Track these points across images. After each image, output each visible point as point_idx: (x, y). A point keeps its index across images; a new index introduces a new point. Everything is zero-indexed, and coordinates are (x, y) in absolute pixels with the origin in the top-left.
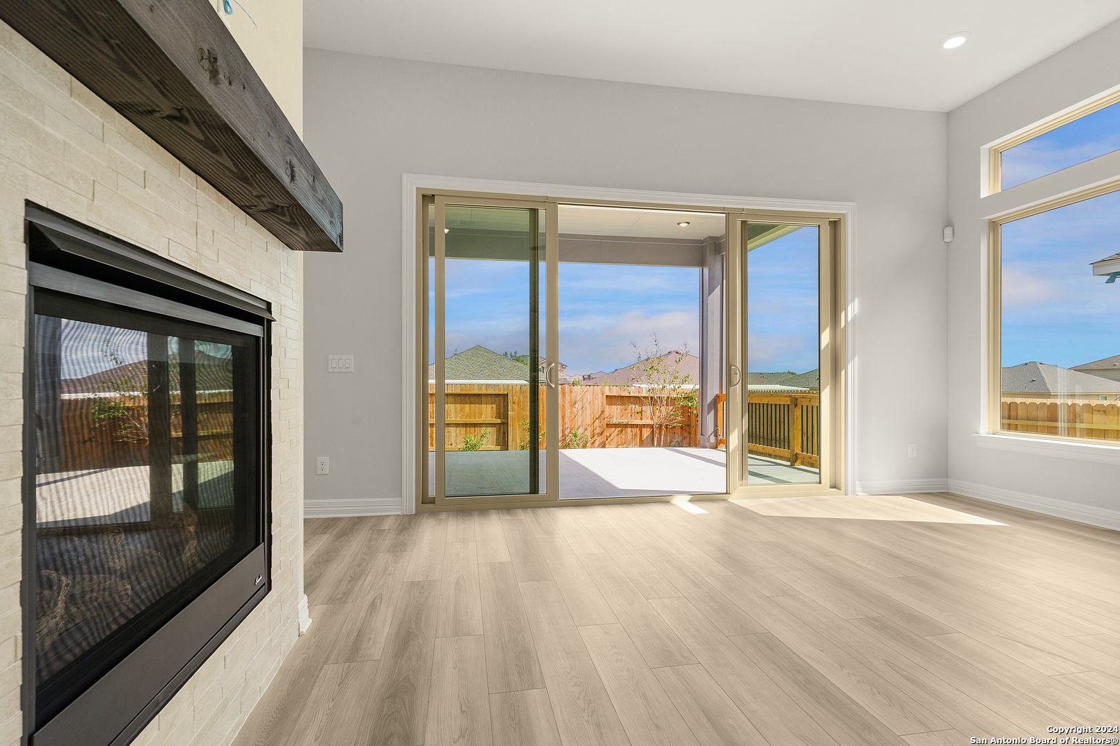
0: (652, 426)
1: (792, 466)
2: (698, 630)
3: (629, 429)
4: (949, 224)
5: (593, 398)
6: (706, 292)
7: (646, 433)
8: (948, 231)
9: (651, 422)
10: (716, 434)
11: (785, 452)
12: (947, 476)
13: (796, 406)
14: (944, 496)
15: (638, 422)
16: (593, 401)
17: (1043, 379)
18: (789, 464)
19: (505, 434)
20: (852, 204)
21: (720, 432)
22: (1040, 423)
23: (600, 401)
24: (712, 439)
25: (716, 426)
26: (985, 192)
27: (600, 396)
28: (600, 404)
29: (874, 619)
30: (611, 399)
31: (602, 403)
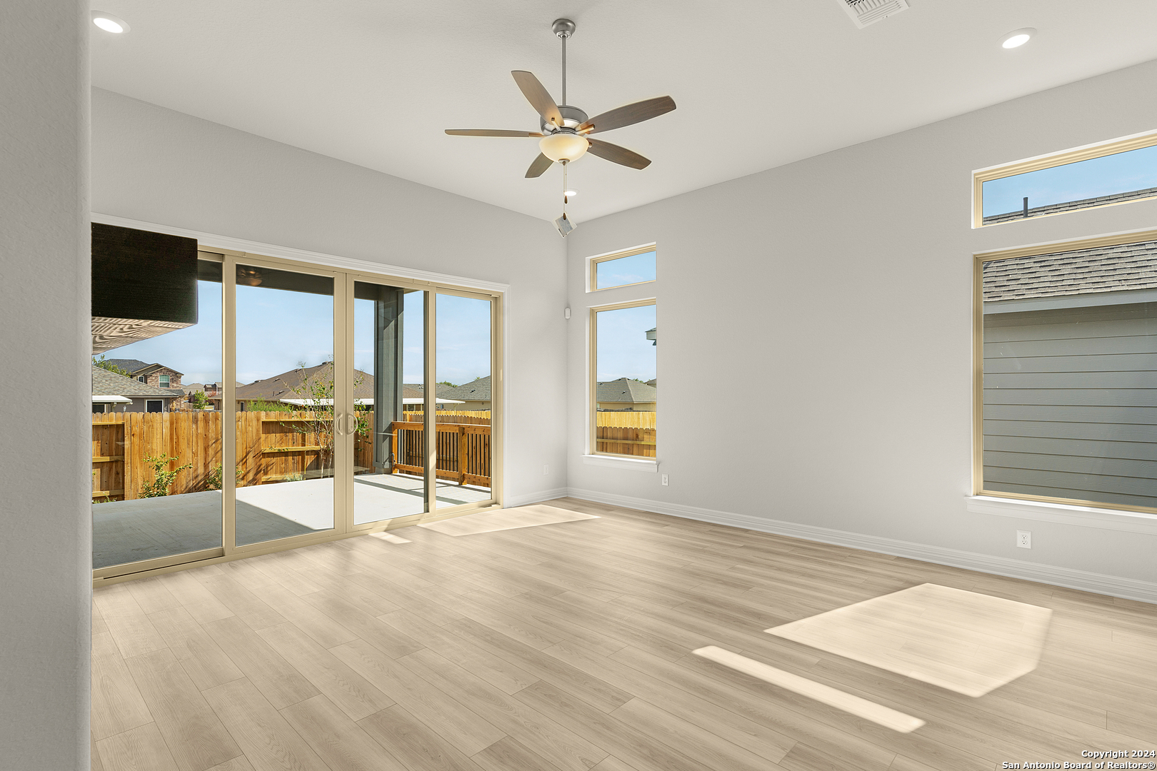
0: (317, 453)
1: (460, 486)
2: (419, 628)
3: (290, 458)
4: (568, 306)
5: (246, 425)
6: (381, 324)
7: (309, 460)
8: (568, 311)
9: (317, 448)
10: (391, 459)
11: (455, 474)
12: (567, 485)
13: (463, 434)
14: (566, 500)
15: (300, 448)
16: (246, 428)
17: (630, 391)
18: (457, 483)
19: (120, 475)
20: (508, 286)
21: (395, 459)
22: (619, 441)
23: (254, 428)
24: (387, 465)
25: (391, 451)
26: (587, 291)
27: (255, 423)
28: (255, 431)
29: (526, 594)
30: (269, 427)
31: (258, 431)
